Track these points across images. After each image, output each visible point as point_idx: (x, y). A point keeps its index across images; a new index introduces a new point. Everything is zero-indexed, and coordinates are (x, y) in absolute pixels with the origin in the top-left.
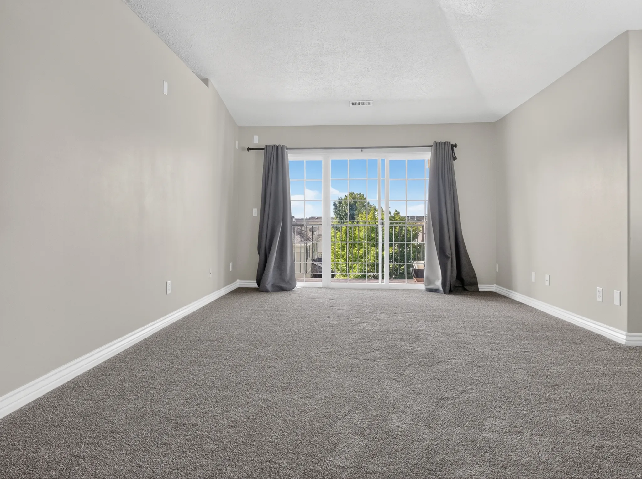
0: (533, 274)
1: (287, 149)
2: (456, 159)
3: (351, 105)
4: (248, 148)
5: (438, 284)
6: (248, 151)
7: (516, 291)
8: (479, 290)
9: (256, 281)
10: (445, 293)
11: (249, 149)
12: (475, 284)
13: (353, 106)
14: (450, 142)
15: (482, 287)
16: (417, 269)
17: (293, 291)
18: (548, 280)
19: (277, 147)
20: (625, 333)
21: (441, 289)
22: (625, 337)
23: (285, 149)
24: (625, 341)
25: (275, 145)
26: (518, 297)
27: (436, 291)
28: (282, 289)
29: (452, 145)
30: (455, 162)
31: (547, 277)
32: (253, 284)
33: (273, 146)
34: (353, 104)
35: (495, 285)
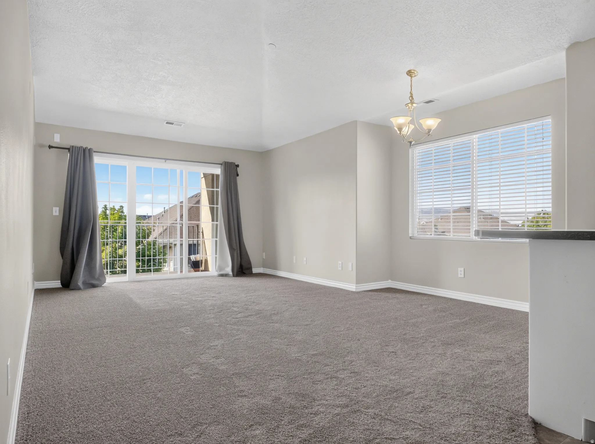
0: (295, 257)
1: (95, 152)
2: (238, 176)
3: (165, 123)
4: (50, 145)
5: (229, 270)
6: (50, 149)
7: (280, 270)
8: (252, 272)
9: (60, 281)
10: (234, 276)
11: (50, 147)
12: (250, 268)
13: (166, 124)
14: (235, 163)
15: (255, 270)
16: (195, 261)
17: (103, 287)
18: (306, 261)
19: (84, 150)
20: (355, 285)
21: (231, 273)
22: (355, 287)
23: (93, 152)
24: (355, 289)
25: (82, 147)
26: (281, 274)
27: (226, 275)
28: (94, 286)
29: (236, 165)
30: (238, 177)
31: (305, 259)
32: (57, 284)
33: (80, 148)
34: (167, 123)
35: (262, 268)
